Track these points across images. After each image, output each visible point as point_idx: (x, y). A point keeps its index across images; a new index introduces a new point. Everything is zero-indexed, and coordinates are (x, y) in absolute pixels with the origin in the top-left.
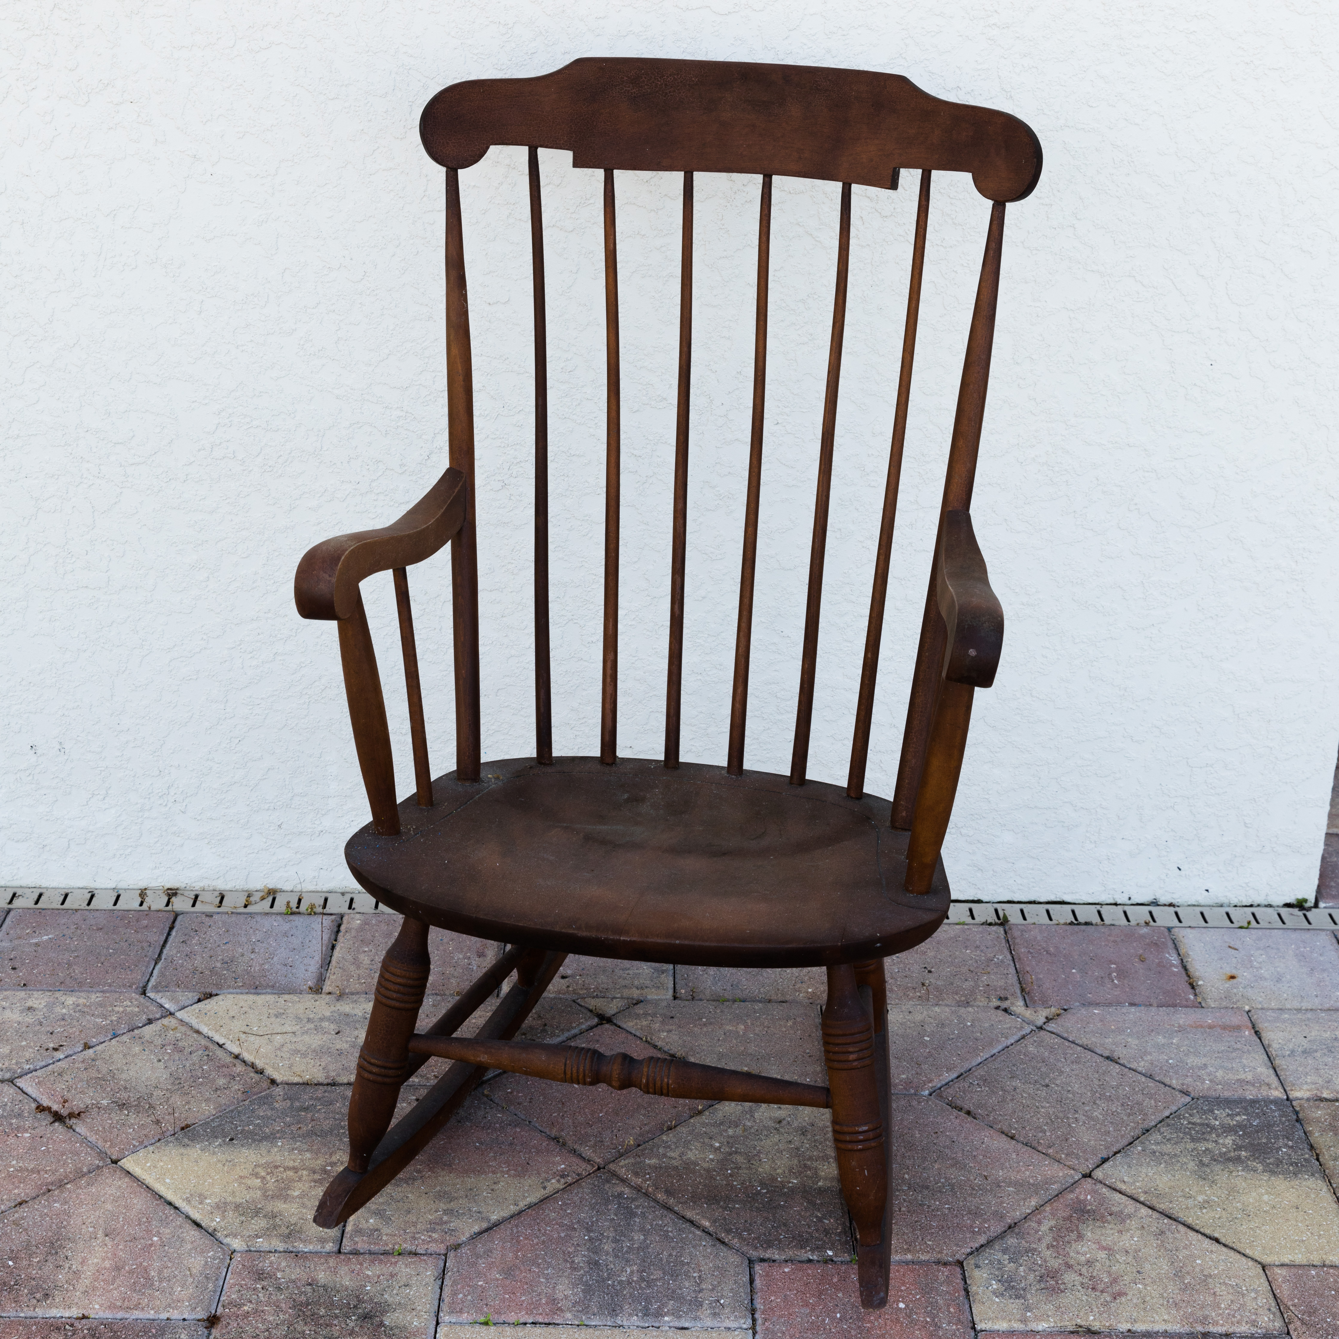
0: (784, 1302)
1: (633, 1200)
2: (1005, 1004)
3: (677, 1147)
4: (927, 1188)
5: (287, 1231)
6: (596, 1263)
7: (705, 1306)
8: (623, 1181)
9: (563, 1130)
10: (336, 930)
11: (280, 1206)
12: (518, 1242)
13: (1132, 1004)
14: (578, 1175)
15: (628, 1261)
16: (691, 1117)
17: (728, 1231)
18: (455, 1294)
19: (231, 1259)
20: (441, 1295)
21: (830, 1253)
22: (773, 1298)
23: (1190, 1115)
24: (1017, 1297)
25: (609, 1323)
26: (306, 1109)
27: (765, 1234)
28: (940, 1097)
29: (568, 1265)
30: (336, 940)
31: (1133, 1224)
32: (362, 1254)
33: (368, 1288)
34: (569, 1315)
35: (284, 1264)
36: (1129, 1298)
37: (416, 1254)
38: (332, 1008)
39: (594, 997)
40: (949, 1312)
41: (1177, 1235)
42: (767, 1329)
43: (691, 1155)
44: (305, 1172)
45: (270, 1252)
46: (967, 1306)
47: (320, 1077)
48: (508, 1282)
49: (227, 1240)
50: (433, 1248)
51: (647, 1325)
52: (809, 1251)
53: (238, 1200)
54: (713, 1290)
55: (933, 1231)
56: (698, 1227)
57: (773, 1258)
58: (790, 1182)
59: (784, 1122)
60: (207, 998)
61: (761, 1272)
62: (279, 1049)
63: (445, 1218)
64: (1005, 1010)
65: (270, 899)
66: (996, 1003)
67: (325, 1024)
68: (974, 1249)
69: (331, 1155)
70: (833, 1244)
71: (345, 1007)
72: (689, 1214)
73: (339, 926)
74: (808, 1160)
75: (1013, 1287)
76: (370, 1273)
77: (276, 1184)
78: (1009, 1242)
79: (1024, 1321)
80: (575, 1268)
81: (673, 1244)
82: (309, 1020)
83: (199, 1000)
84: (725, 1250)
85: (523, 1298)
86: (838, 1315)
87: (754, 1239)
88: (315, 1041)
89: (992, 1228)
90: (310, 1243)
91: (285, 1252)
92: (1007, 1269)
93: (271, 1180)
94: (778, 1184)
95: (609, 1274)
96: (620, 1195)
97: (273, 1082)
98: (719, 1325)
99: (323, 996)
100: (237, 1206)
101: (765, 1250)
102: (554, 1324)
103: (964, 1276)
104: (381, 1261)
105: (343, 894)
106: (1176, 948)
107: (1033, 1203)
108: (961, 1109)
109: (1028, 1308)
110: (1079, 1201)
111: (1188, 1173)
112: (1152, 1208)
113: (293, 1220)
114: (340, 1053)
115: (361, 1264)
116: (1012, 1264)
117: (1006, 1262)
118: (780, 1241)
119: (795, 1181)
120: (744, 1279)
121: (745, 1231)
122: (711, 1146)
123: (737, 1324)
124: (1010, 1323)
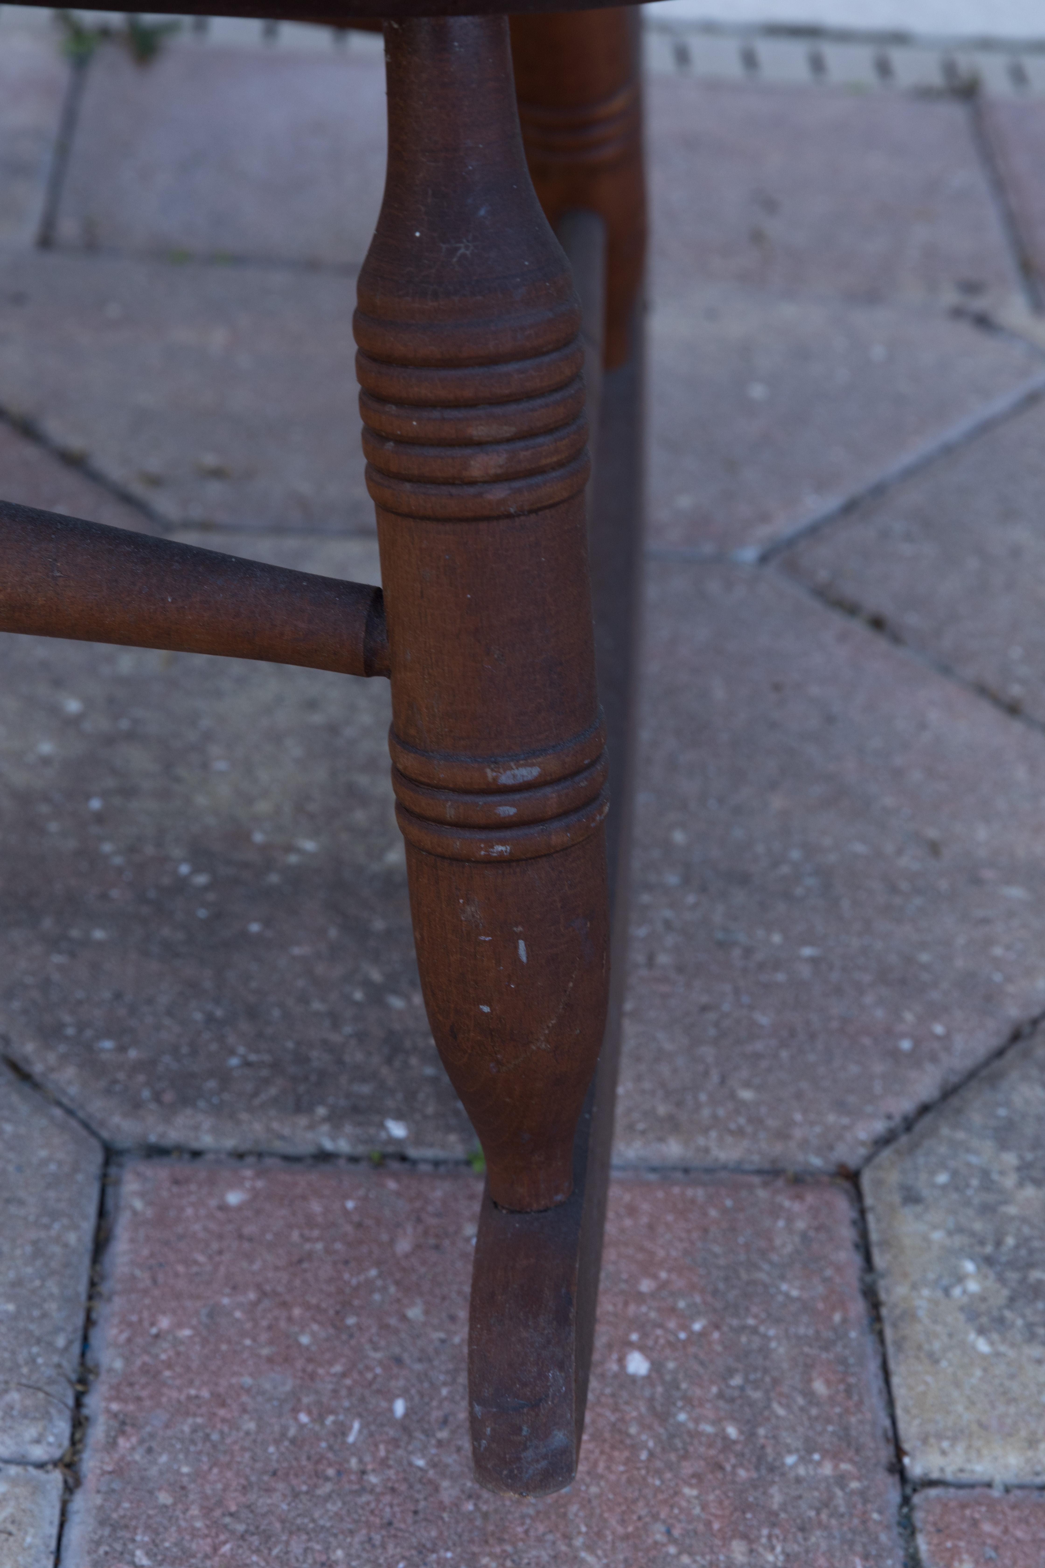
0: (205, 1342)
2: (979, 304)
4: (744, 880)
21: (397, 1130)
22: (164, 1323)
27: (175, 1050)
28: (792, 568)
40: (810, 1397)
46: (873, 1366)
55: (759, 1046)
57: (195, 1145)
58: (290, 848)
61: (138, 1204)
64: (980, 320)
66: (952, 298)
68: (898, 1119)
70: (411, 1096)
75: (1036, 1290)
78: (1017, 1100)
84: (24, 1109)
86: (399, 1407)
87: (137, 1067)
89: (959, 1042)
92: (1012, 1210)
94: (251, 855)
101: (169, 1112)
103: (864, 1234)
108: (851, 609)
116: (1029, 1192)
117: (1010, 1181)
118: (225, 1078)
119: (309, 845)
120: (72, 1238)
121: (108, 1034)
122: (54, 711)
123: (9, 1441)
124: (1030, 1454)
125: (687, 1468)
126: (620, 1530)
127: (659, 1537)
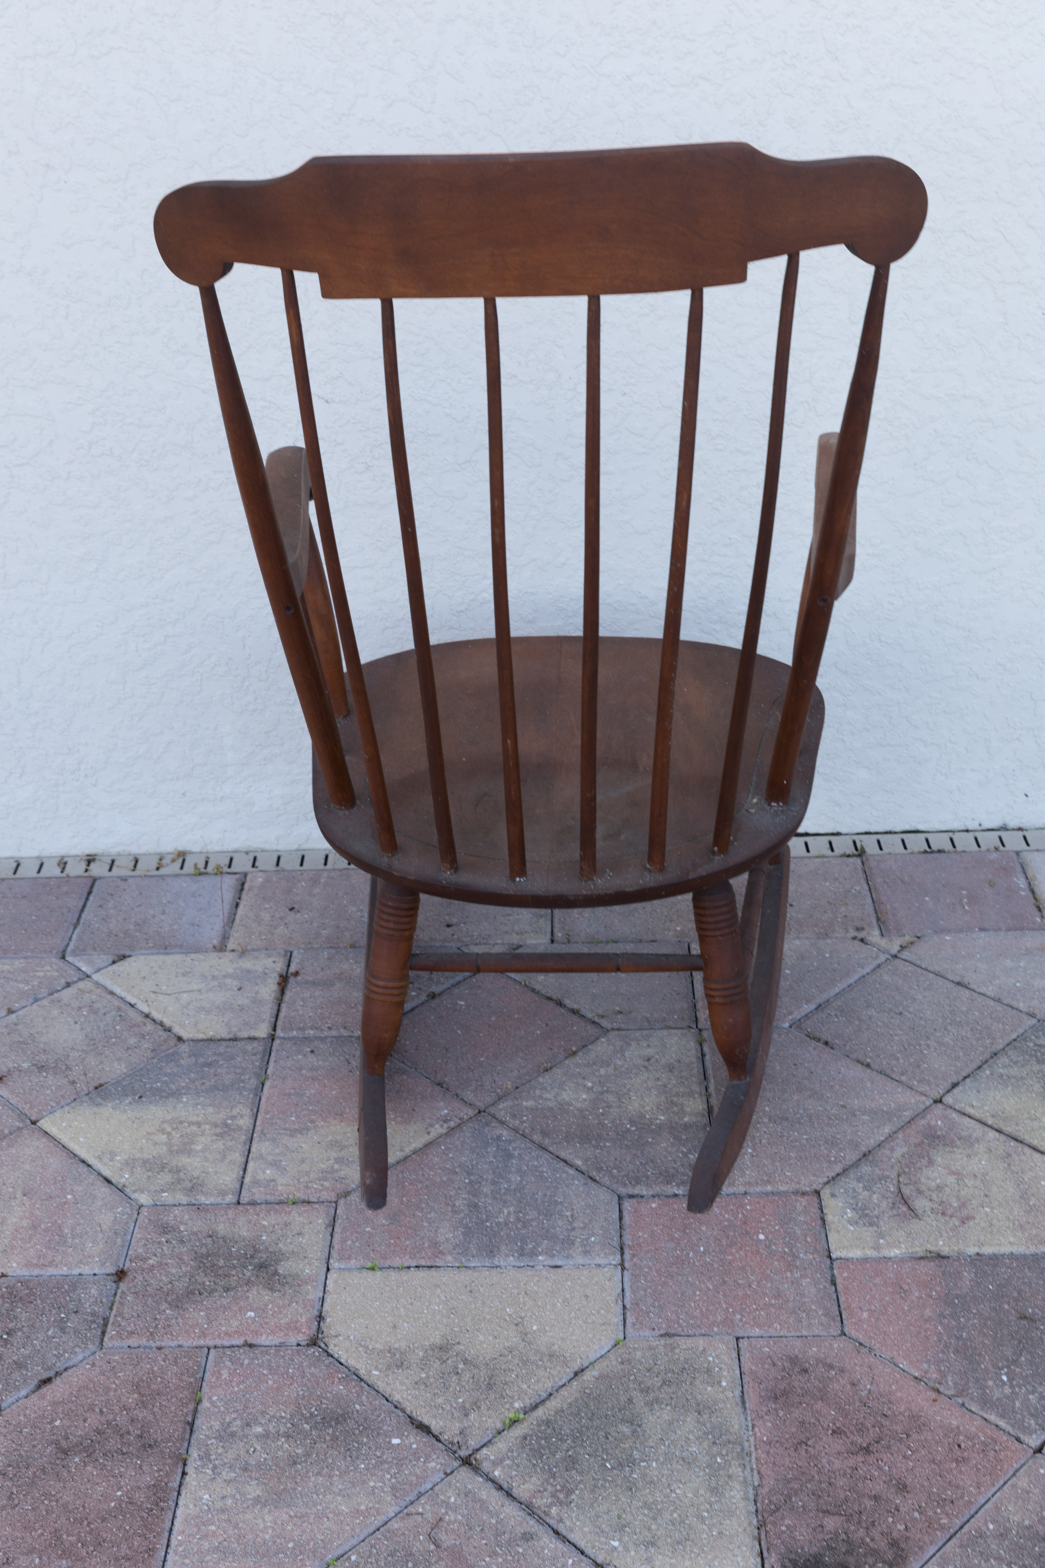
0: (651, 1237)
1: (510, 1142)
2: (861, 935)
3: (552, 1088)
4: (787, 1119)
5: (190, 1185)
6: (476, 1206)
7: (577, 1244)
8: (502, 1123)
9: (446, 1076)
10: (240, 888)
11: (184, 1160)
12: (404, 1187)
13: (982, 929)
14: (460, 1119)
15: (505, 1202)
16: (566, 1058)
17: (599, 1170)
18: (344, 1241)
19: (138, 1214)
20: (331, 1242)
22: (640, 1234)
23: (1036, 1037)
24: (871, 1225)
25: (487, 1264)
26: (209, 1065)
27: (633, 1172)
28: (799, 1028)
29: (450, 1209)
30: (239, 899)
31: (981, 1148)
32: (259, 1204)
33: (264, 1238)
34: (449, 1258)
35: (186, 1217)
36: (976, 1221)
37: (309, 1202)
38: (235, 965)
39: (476, 944)
40: (807, 1242)
41: (1024, 1158)
42: (635, 1265)
43: (565, 1096)
44: (207, 1127)
45: (175, 1205)
46: (824, 1235)
47: (223, 1033)
48: (394, 1227)
49: (135, 1196)
50: (325, 1195)
51: (522, 1265)
53: (146, 1156)
54: (584, 1228)
55: (792, 1162)
56: (571, 1166)
57: (642, 1194)
58: (657, 1119)
59: (653, 1060)
60: (121, 960)
61: (629, 1208)
62: (186, 1007)
63: (336, 1166)
64: (862, 940)
65: (180, 860)
66: (853, 933)
67: (229, 981)
68: (831, 1177)
69: (232, 1109)
71: (247, 964)
72: (563, 1154)
73: (243, 884)
74: (675, 1096)
75: (867, 1215)
76: (265, 1223)
77: (180, 1139)
78: (863, 1171)
79: (877, 1248)
80: (456, 1212)
81: (547, 1184)
82: (214, 978)
83: (114, 962)
84: (598, 1187)
85: (408, 1243)
86: (702, 1249)
87: (623, 1176)
88: (219, 997)
89: (847, 1157)
90: (211, 1195)
91: (188, 1205)
92: (861, 1197)
93: (176, 1135)
94: (647, 1121)
95: (487, 1216)
96: (499, 1138)
97: (180, 1039)
98: (590, 1262)
99: (227, 953)
100: (145, 1162)
101: (634, 1186)
102: (436, 1266)
103: (821, 1206)
104: (276, 1211)
105: (247, 853)
106: (1024, 872)
107: (887, 1131)
108: (819, 1040)
109: (881, 1236)
110: (930, 1127)
111: (1034, 1095)
112: (999, 1131)
113: (196, 1173)
114: (242, 1008)
115: (258, 1215)
116: (866, 1192)
117: (860, 1191)
118: (647, 1177)
119: (662, 1118)
120: (614, 1216)
121: (615, 1168)
122: (585, 1086)
123: (607, 1260)
124: (864, 1251)
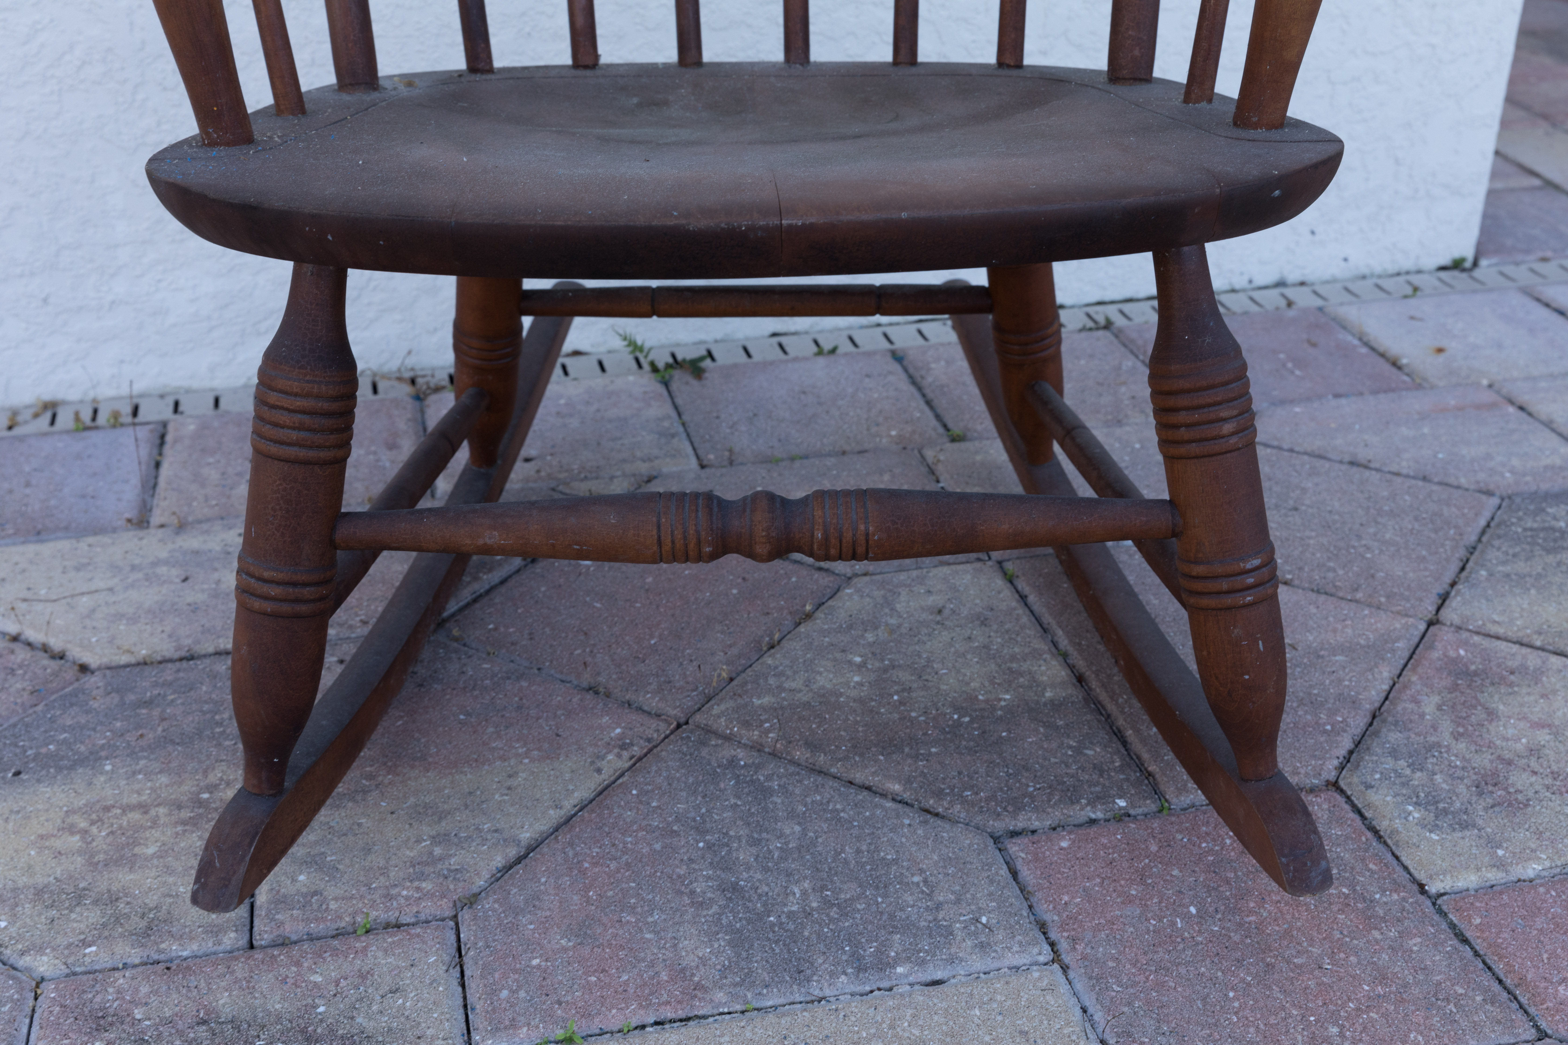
0: (1089, 902)
1: (758, 767)
3: (795, 672)
5: (143, 924)
6: (735, 887)
7: (958, 934)
8: (728, 738)
9: (598, 674)
10: (158, 441)
11: (123, 878)
12: (583, 872)
13: (1337, 396)
14: (649, 740)
15: (789, 875)
16: (798, 624)
17: (939, 794)
18: (492, 992)
19: (36, 999)
20: (465, 998)
21: (1122, 803)
22: (1066, 898)
23: (1516, 519)
24: (1463, 827)
25: (798, 998)
26: (149, 703)
27: (1001, 789)
29: (687, 900)
30: (160, 454)
31: (1552, 682)
32: (295, 943)
33: (321, 1009)
34: (720, 996)
35: (144, 989)
37: (398, 926)
38: (170, 546)
39: (582, 480)
40: (1371, 871)
42: (1084, 958)
43: (825, 680)
44: (162, 810)
45: (114, 969)
46: (1389, 856)
47: (167, 649)
48: (586, 951)
49: (26, 961)
50: (428, 908)
51: (868, 988)
52: (1087, 805)
53: (40, 880)
54: (958, 901)
56: (884, 795)
57: (1032, 828)
58: (1000, 700)
59: (946, 612)
61: (1023, 855)
62: (88, 616)
63: (438, 851)
65: (48, 416)
67: (163, 570)
68: (1342, 758)
69: (205, 772)
71: (191, 542)
72: (859, 777)
73: (163, 437)
74: (1011, 662)
75: (1445, 812)
76: (318, 978)
77: (110, 839)
78: (1391, 740)
79: (1500, 865)
80: (701, 904)
81: (855, 832)
82: (134, 568)
84: (947, 826)
85: (625, 978)
86: (1193, 910)
87: (988, 800)
88: (150, 596)
89: (1351, 722)
90: (192, 939)
91: (145, 964)
92: (1416, 783)
93: (100, 834)
94: (983, 706)
95: (765, 905)
96: (732, 762)
97: (84, 668)
98: (996, 964)
99: (152, 531)
100: (39, 892)
101: (1014, 815)
102: (697, 1017)
103: (1355, 806)
104: (335, 952)
105: (162, 397)
106: (1344, 328)
107: (1386, 674)
109: (1492, 843)
110: (1452, 661)
113: (152, 900)
114: (194, 608)
115: (298, 964)
116: (1419, 774)
117: (1408, 772)
118: (1031, 796)
119: (1008, 697)
120: (1002, 872)
121: (966, 789)
122: (850, 662)
123: (1027, 957)
124: (1479, 874)
125: (1335, 908)
126: (1320, 937)
127: (1338, 936)
